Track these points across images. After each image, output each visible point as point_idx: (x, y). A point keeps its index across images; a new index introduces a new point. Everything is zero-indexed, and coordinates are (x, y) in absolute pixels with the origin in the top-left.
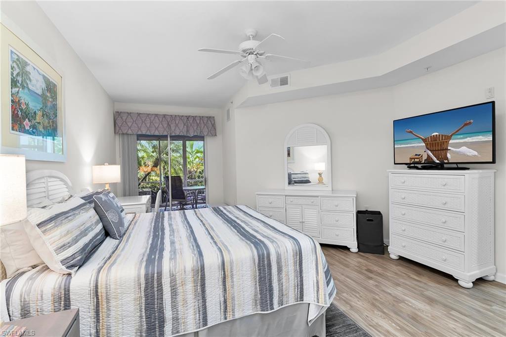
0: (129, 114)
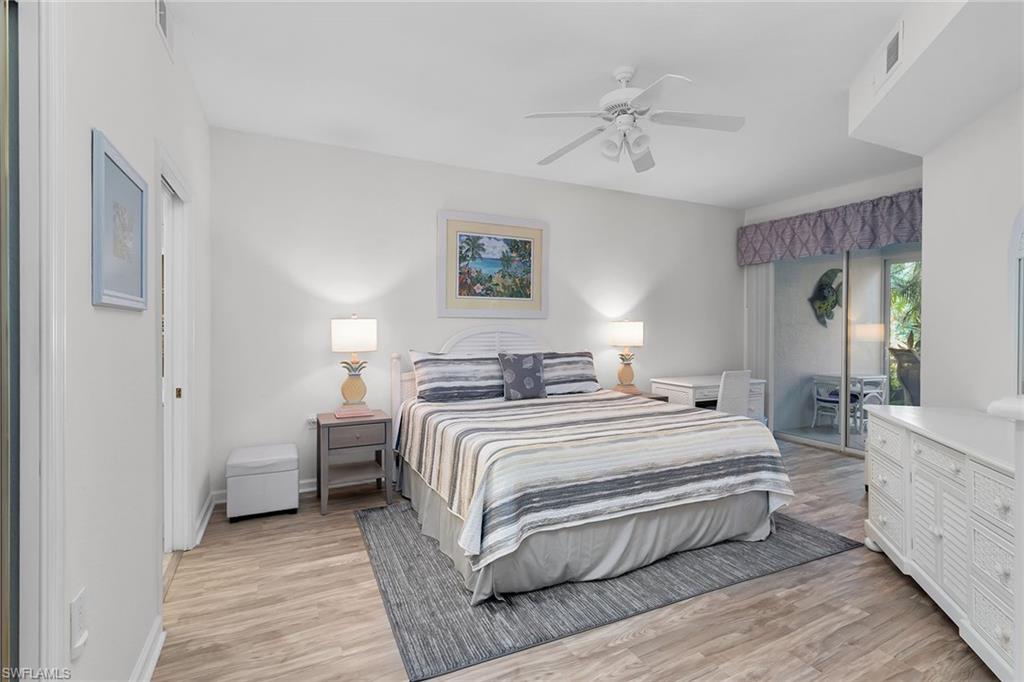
0: (757, 226)
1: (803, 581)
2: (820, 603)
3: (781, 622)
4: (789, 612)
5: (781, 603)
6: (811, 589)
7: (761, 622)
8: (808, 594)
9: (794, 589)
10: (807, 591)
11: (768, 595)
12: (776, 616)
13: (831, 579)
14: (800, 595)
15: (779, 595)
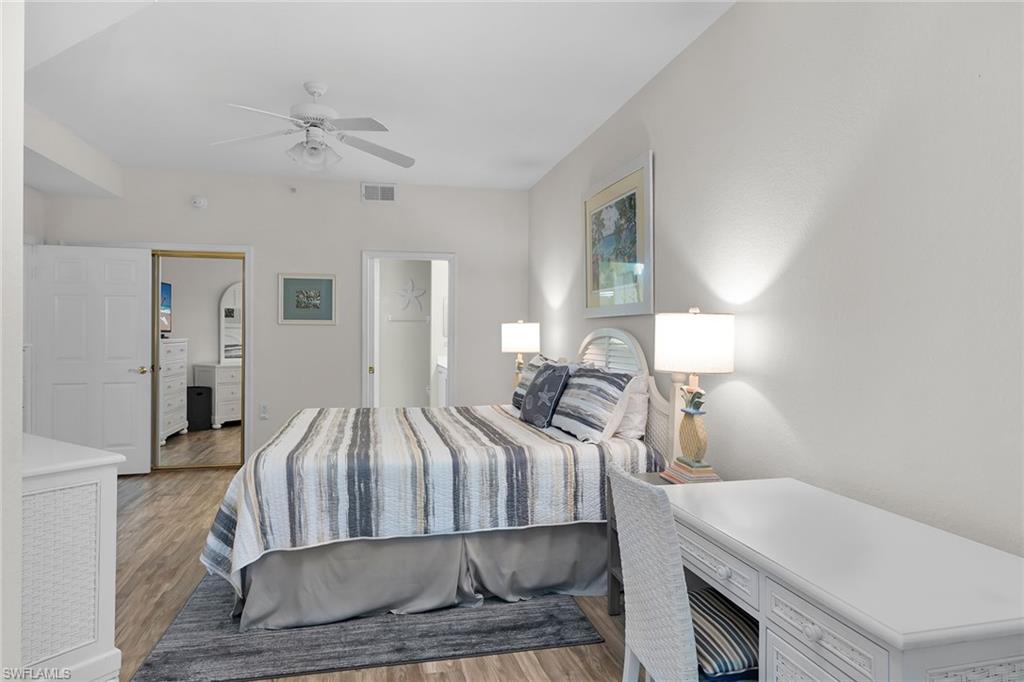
1: (158, 605)
2: (130, 596)
3: (149, 572)
4: (148, 579)
5: (160, 581)
6: (146, 603)
7: (160, 566)
8: (146, 597)
9: (160, 594)
10: (149, 598)
11: (175, 581)
12: (155, 572)
13: (134, 622)
14: (152, 593)
15: (167, 585)
